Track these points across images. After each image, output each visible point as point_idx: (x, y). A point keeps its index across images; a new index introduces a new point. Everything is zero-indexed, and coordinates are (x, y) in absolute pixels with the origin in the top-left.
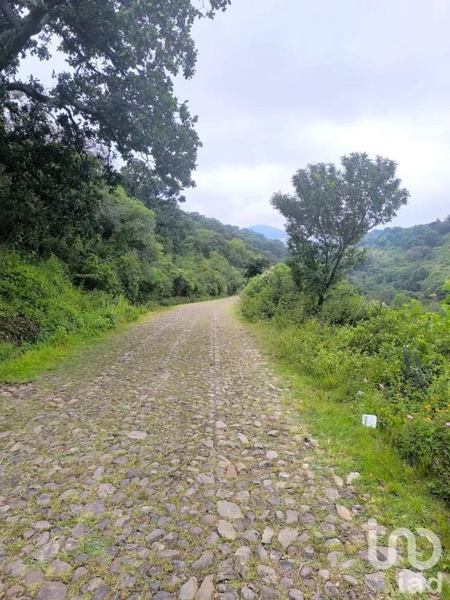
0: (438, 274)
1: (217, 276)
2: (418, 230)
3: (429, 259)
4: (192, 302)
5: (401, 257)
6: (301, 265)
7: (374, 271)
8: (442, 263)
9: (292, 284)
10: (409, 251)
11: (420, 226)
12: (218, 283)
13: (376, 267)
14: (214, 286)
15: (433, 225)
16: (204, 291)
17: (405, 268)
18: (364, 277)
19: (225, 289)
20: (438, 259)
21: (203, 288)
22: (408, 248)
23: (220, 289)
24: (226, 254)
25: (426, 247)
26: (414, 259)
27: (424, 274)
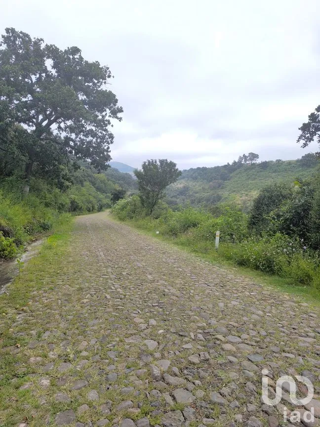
0: (226, 198)
1: (92, 199)
2: (217, 169)
3: (222, 188)
4: (79, 215)
5: (207, 187)
6: (144, 197)
7: (190, 196)
8: (229, 191)
9: (140, 205)
10: (211, 183)
11: (218, 167)
12: (92, 204)
13: (191, 193)
14: (90, 206)
15: (225, 166)
16: (85, 208)
17: (208, 194)
18: (184, 200)
19: (96, 207)
20: (227, 188)
21: (84, 207)
22: (210, 181)
23: (93, 207)
24: (94, 184)
25: (220, 181)
26: (214, 188)
27: (219, 198)
